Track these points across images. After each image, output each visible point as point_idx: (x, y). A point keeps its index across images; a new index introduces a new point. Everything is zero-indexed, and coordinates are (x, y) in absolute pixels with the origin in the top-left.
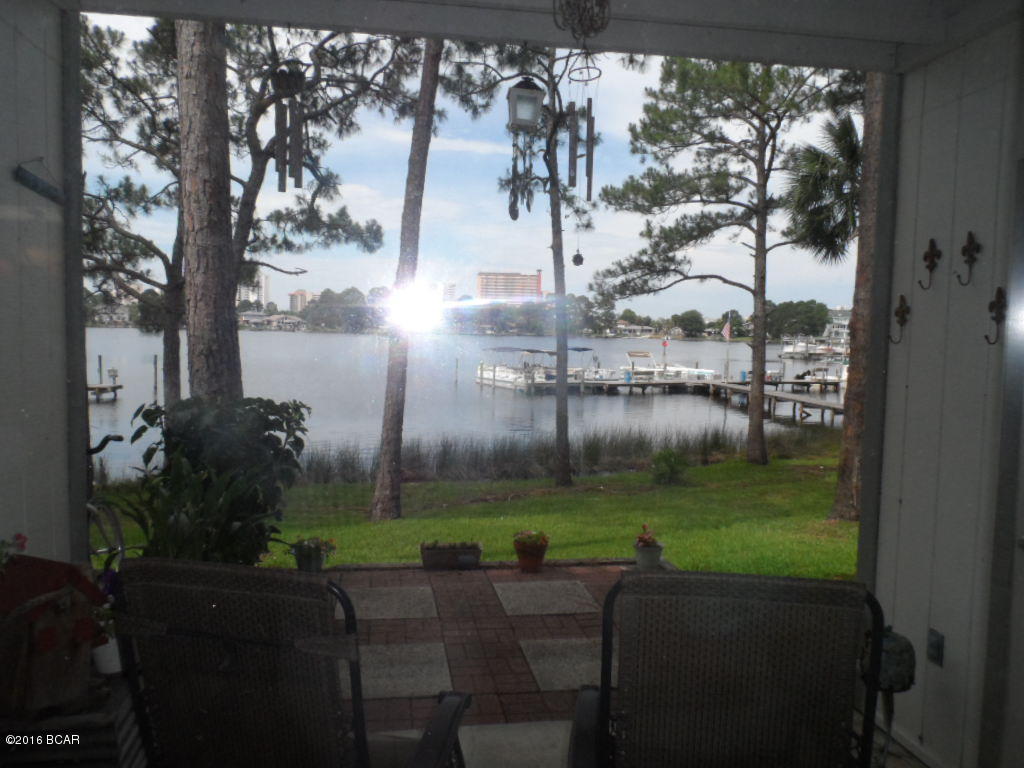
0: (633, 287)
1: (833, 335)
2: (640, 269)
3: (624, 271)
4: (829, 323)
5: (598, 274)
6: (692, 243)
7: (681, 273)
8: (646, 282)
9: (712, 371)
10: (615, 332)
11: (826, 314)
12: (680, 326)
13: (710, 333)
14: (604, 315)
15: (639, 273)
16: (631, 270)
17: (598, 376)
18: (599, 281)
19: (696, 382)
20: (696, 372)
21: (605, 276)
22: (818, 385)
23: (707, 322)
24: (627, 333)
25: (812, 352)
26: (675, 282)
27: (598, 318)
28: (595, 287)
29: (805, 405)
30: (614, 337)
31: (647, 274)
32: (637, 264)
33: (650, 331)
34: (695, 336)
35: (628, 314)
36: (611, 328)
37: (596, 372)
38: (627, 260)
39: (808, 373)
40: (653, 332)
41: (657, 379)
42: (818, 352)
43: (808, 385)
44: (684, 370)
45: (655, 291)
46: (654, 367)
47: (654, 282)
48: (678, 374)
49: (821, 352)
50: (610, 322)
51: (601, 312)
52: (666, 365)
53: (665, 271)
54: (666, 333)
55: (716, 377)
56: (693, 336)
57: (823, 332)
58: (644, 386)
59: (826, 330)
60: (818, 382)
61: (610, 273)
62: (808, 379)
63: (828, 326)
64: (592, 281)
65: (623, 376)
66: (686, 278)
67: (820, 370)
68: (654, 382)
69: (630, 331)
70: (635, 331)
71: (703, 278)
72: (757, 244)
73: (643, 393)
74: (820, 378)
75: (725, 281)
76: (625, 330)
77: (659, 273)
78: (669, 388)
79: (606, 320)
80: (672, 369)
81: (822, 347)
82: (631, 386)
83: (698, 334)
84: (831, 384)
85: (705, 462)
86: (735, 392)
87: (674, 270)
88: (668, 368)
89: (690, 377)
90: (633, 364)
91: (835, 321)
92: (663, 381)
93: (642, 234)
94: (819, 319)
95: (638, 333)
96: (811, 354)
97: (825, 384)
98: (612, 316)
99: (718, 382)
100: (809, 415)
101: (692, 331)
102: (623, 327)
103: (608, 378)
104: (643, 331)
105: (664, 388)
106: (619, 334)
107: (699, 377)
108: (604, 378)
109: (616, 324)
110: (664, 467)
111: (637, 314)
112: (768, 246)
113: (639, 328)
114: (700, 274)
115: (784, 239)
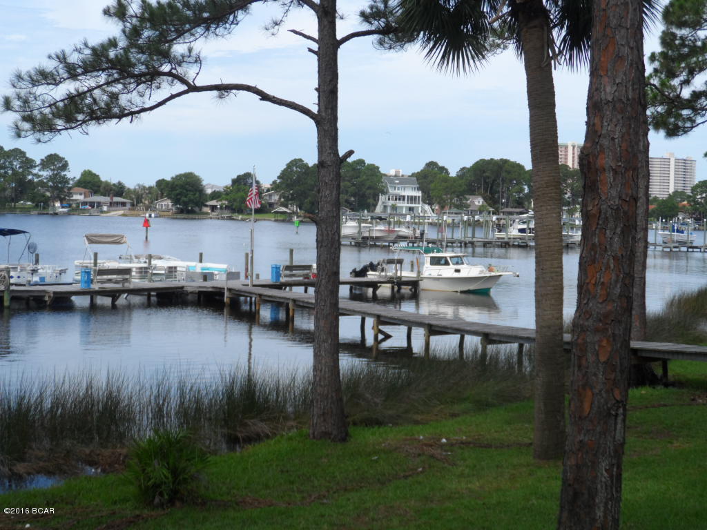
0: (89, 106)
1: (389, 210)
2: (103, 70)
3: (73, 72)
4: (384, 193)
5: (19, 77)
6: (200, 30)
7: (183, 81)
8: (114, 97)
9: (224, 266)
10: (70, 206)
11: (380, 181)
12: (169, 197)
13: (214, 208)
14: (51, 178)
15: (102, 78)
16: (86, 72)
17: (36, 279)
18: (23, 93)
19: (199, 284)
20: (198, 267)
21: (34, 83)
22: (389, 285)
23: (209, 191)
24: (88, 207)
25: (366, 234)
26: (173, 97)
27: (41, 183)
28: (16, 104)
29: (381, 320)
30: (69, 214)
31: (116, 81)
32: (99, 59)
33: (123, 204)
34: (192, 212)
35: (88, 179)
36: (62, 200)
37: (34, 271)
38: (79, 51)
39: (372, 267)
40: (128, 206)
41: (136, 282)
42: (375, 234)
43: (374, 285)
44: (181, 265)
45: (132, 114)
46: (131, 261)
47: (131, 97)
48: (172, 271)
49: (378, 234)
50: (61, 190)
51: (45, 174)
52: (150, 257)
53: (152, 76)
54: (147, 208)
55: (232, 276)
56: (189, 212)
57: (375, 206)
58: (114, 294)
59: (380, 203)
60: (390, 281)
61: (45, 77)
62: (372, 276)
63: (382, 198)
64: (10, 92)
65: (79, 278)
66: (193, 88)
67: (390, 262)
68: (132, 287)
69: (92, 204)
70: (99, 204)
71: (223, 89)
72: (320, 30)
73: (114, 306)
74: (390, 274)
75: (265, 97)
76: (85, 203)
77: (139, 79)
78: (158, 295)
79: (55, 188)
80: (161, 264)
81: (381, 227)
82: (93, 294)
83: (197, 209)
84: (407, 283)
85: (233, 441)
86: (264, 300)
87: (169, 74)
88: (154, 262)
89: (190, 276)
90: (96, 255)
91: (391, 191)
92: (146, 284)
93: (107, 12)
94: (369, 188)
95: (105, 208)
96: (364, 238)
97: (398, 283)
98: (65, 181)
99: (236, 284)
100: (387, 337)
101: (186, 204)
102: (81, 198)
103: (53, 281)
104: (112, 204)
105: (149, 296)
106: (75, 209)
107: (206, 277)
108: (48, 280)
109: (70, 194)
110: (159, 471)
111: (103, 179)
112: (339, 36)
113: (107, 199)
114: (218, 82)
115: (365, 27)
